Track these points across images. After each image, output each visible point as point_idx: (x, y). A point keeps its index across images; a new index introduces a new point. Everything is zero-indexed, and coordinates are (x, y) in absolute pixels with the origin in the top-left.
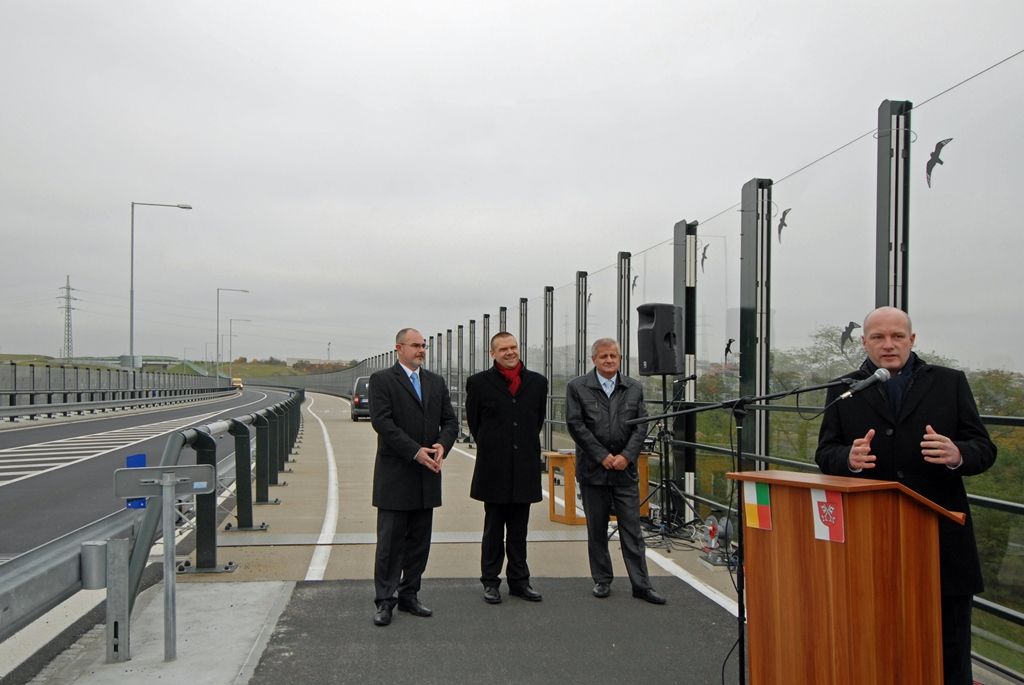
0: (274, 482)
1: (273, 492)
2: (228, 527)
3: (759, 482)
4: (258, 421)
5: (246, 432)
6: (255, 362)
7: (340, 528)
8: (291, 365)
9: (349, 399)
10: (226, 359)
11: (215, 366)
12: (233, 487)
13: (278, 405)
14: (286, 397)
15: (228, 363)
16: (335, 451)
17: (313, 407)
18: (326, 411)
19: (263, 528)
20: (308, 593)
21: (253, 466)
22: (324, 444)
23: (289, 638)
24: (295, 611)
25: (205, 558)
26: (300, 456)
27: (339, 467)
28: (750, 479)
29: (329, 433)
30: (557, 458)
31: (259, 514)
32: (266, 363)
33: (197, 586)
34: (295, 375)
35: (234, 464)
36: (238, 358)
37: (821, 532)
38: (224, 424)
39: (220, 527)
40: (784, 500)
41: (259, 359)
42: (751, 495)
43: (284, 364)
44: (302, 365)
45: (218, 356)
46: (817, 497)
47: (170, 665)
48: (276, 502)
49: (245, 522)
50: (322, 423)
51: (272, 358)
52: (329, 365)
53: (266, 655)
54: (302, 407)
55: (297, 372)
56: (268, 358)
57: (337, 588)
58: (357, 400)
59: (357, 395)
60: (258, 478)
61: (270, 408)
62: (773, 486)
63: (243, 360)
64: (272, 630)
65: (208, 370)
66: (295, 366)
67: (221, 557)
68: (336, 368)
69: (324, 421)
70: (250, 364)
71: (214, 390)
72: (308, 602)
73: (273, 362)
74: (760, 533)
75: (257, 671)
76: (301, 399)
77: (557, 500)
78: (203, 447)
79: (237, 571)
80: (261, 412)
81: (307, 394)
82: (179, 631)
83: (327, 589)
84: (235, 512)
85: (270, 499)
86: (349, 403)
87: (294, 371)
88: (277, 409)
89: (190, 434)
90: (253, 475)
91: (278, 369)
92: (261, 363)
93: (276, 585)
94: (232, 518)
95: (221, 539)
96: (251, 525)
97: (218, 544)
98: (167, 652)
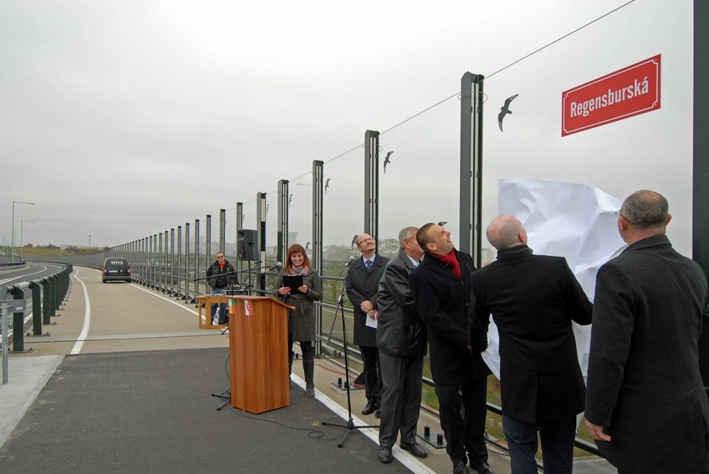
0: (53, 314)
1: (52, 319)
2: (28, 335)
3: (232, 299)
4: (44, 282)
5: (38, 287)
6: (39, 247)
7: (89, 334)
8: (64, 249)
9: (101, 270)
10: (18, 244)
11: (11, 249)
12: (31, 315)
13: (55, 274)
14: (60, 269)
15: (20, 247)
16: (90, 300)
17: (78, 275)
18: (87, 278)
19: (48, 335)
20: (71, 359)
21: (42, 305)
22: (84, 295)
23: (61, 374)
24: (65, 365)
25: (18, 345)
26: (69, 301)
27: (92, 307)
28: (230, 298)
29: (87, 290)
30: (202, 298)
31: (45, 329)
32: (46, 247)
33: (14, 358)
34: (67, 255)
35: (32, 303)
36: (26, 244)
37: (247, 313)
38: (26, 283)
39: (25, 334)
40: (238, 303)
41: (41, 245)
42: (230, 304)
43: (59, 248)
44: (71, 250)
45: (13, 243)
46: (246, 302)
47: (5, 385)
48: (55, 324)
49: (37, 332)
50: (83, 284)
51: (50, 245)
52: (90, 249)
53: (50, 379)
54: (71, 275)
55: (67, 254)
56: (47, 245)
57: (87, 356)
58: (106, 271)
59: (106, 268)
60: (44, 312)
61: (51, 276)
62: (235, 299)
63: (30, 246)
64: (54, 371)
65: (5, 252)
66: (66, 250)
67: (26, 347)
68: (95, 251)
69: (85, 283)
70: (35, 248)
71: (9, 265)
72: (71, 362)
73: (50, 247)
74: (233, 315)
75: (47, 384)
76: (70, 270)
77: (202, 316)
78: (17, 293)
79: (34, 352)
80: (46, 278)
81: (74, 267)
82: (9, 370)
83: (81, 357)
84: (32, 327)
85: (51, 322)
86: (101, 272)
87: (66, 253)
88: (55, 276)
89: (10, 287)
90: (42, 310)
91: (55, 251)
92: (43, 247)
93: (54, 357)
94: (30, 330)
95: (26, 340)
96: (41, 334)
97: (25, 341)
98: (3, 380)
